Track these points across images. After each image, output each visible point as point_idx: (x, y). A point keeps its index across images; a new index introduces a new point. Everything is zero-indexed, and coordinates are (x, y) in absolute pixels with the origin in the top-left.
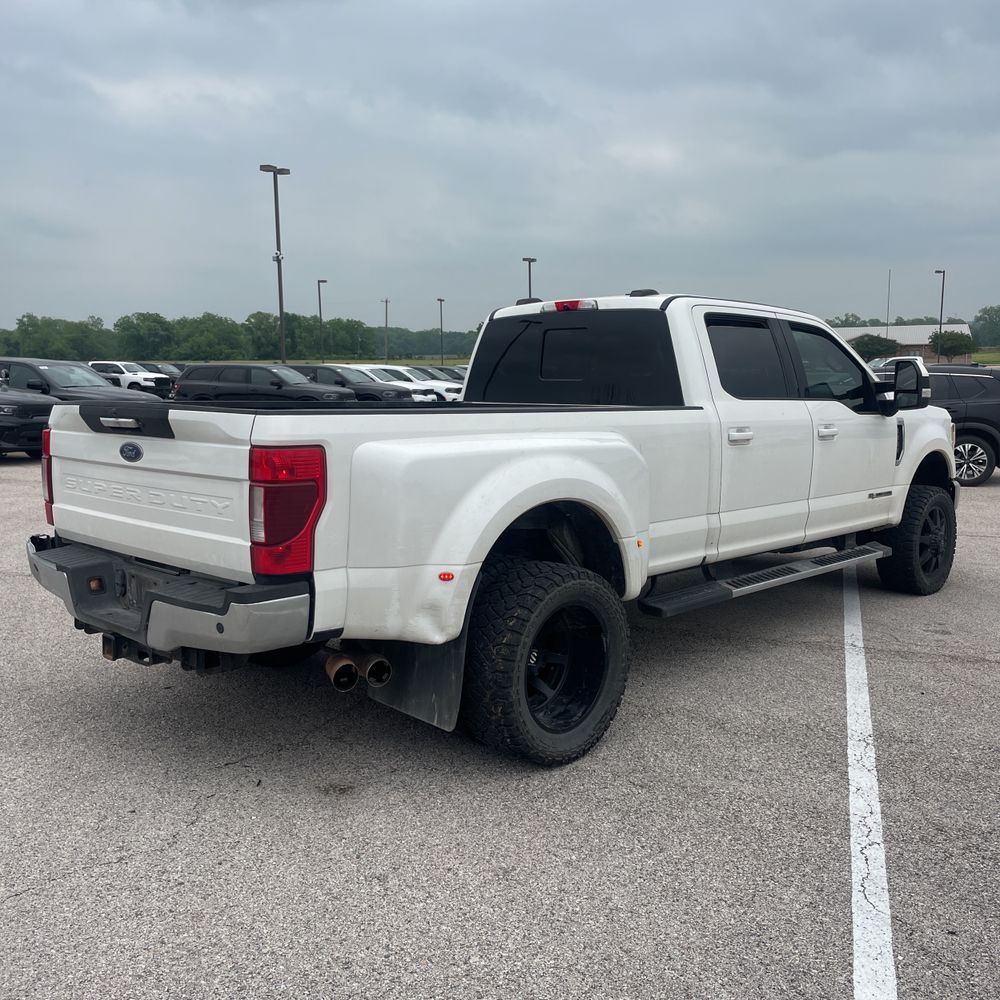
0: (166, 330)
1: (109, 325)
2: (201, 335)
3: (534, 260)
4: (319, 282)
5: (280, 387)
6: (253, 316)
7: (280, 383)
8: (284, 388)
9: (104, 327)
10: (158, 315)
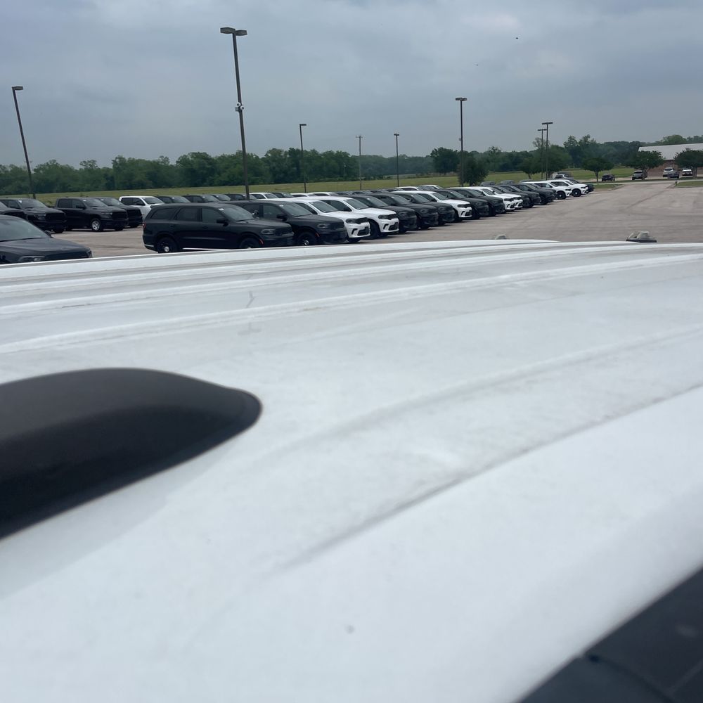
0: (210, 164)
1: (173, 162)
2: (235, 167)
3: (464, 99)
4: (301, 125)
5: (226, 224)
6: (270, 152)
7: (225, 221)
8: (229, 225)
9: (170, 164)
10: (205, 153)
